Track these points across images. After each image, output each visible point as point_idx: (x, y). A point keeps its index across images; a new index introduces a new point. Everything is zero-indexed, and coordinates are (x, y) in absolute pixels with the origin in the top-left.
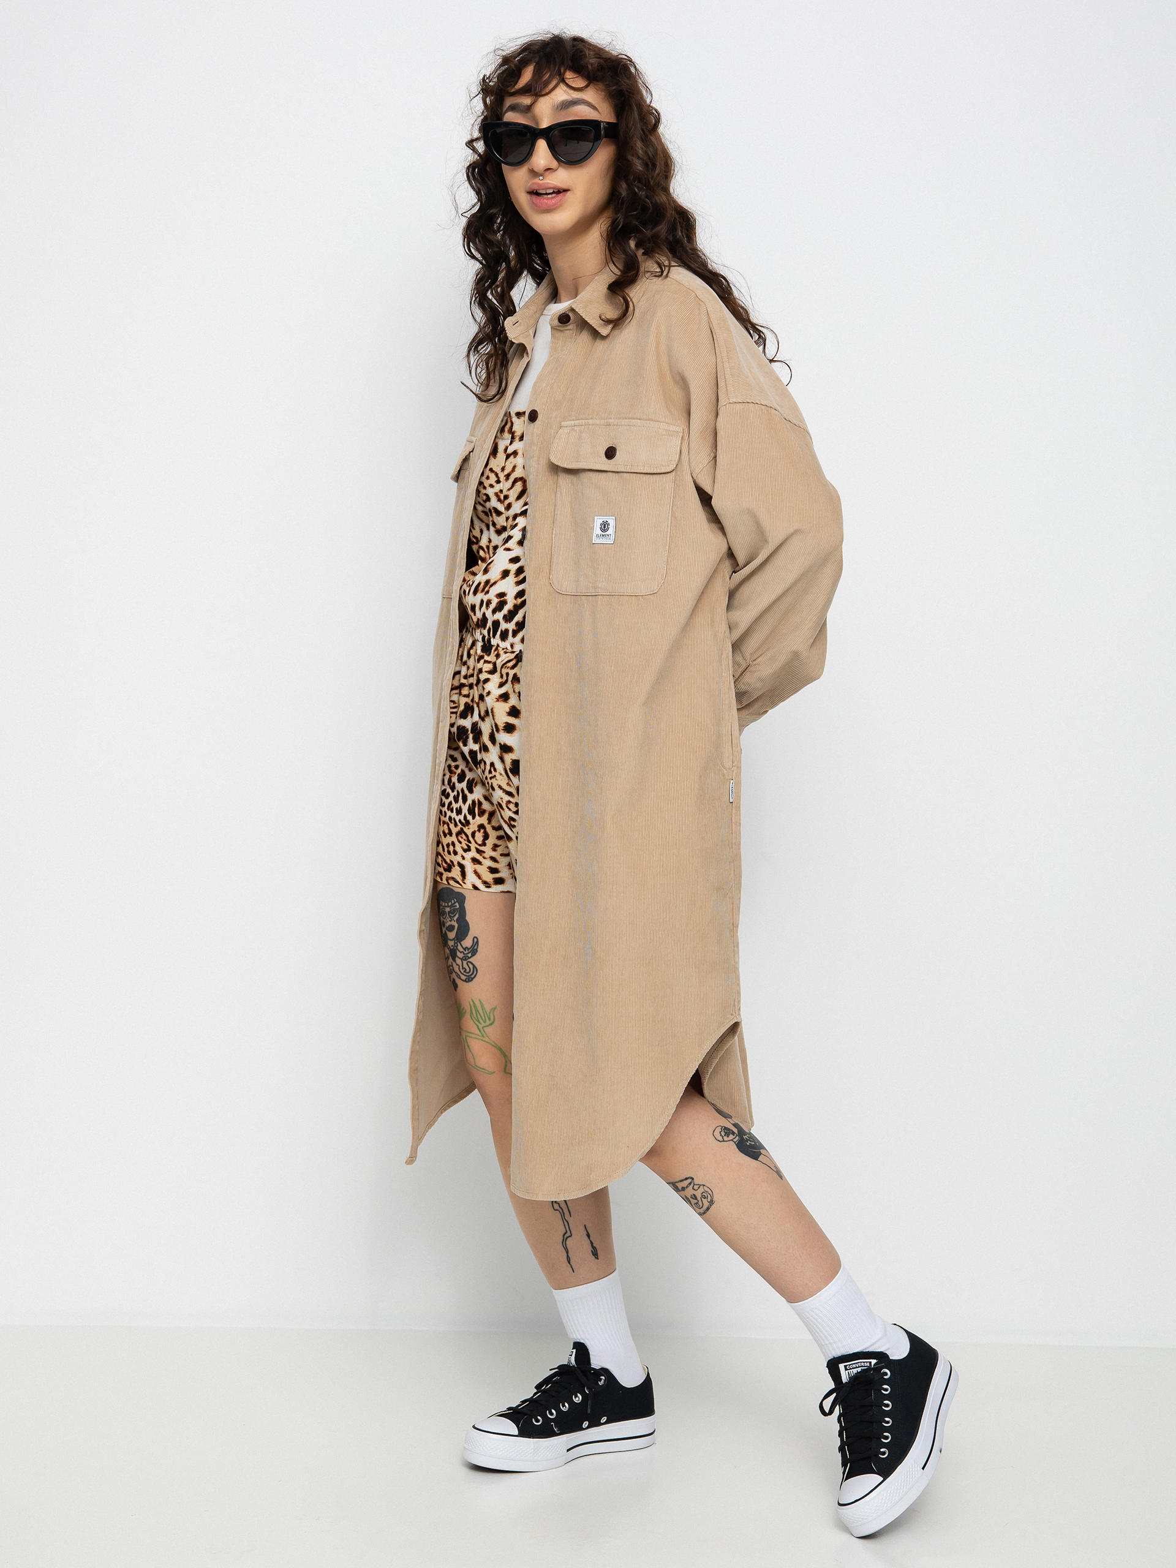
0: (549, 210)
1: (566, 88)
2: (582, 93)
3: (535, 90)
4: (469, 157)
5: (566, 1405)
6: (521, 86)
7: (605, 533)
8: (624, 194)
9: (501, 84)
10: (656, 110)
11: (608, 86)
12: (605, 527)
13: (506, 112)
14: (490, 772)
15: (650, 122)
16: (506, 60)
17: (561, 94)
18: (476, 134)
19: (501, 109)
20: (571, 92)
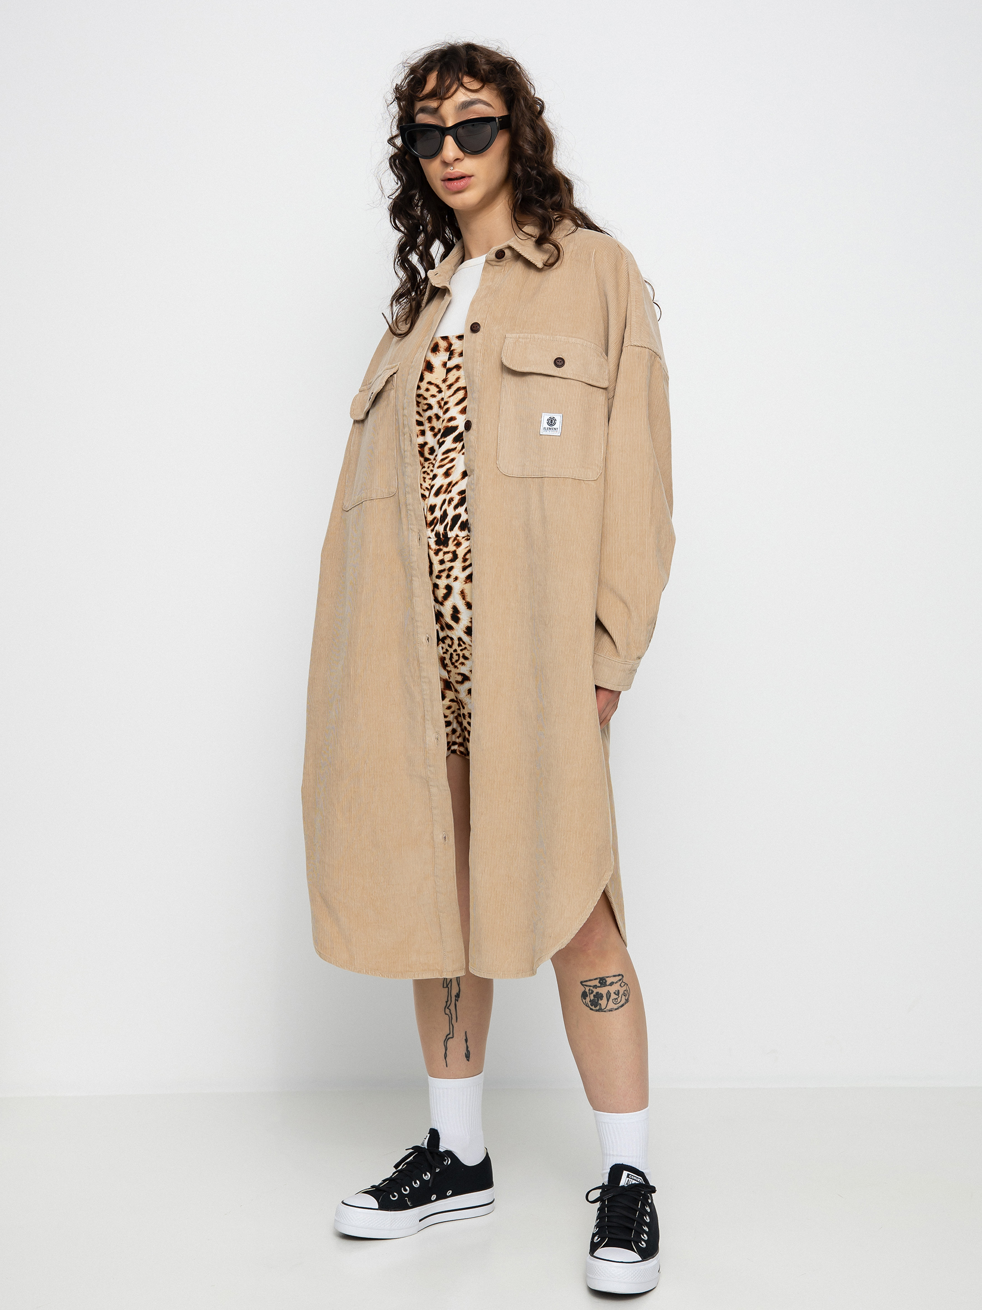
0: (460, 192)
1: (465, 91)
2: (478, 94)
3: (440, 94)
4: (391, 150)
5: (418, 1182)
6: (427, 92)
7: (552, 427)
8: (520, 173)
9: (412, 91)
10: (540, 100)
11: (498, 85)
12: (551, 422)
13: (417, 113)
14: (459, 645)
15: (535, 109)
16: (413, 70)
17: (461, 96)
18: (395, 132)
19: (413, 111)
20: (469, 94)
